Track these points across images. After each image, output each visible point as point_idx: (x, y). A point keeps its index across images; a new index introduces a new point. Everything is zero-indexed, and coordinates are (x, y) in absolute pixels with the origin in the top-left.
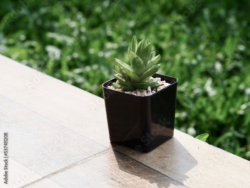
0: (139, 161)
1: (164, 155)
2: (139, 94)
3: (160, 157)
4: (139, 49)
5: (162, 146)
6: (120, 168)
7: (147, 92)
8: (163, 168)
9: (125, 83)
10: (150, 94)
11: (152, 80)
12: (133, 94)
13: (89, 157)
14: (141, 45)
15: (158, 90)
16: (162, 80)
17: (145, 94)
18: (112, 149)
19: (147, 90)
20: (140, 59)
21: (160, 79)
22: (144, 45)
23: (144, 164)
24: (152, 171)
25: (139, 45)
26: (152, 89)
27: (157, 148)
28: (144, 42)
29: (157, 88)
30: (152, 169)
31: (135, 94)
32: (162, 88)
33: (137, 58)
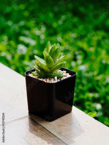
0: (44, 127)
1: (62, 124)
2: (48, 81)
3: (59, 126)
4: (51, 50)
5: (62, 118)
6: (30, 131)
7: (54, 80)
8: (60, 133)
9: (40, 73)
10: (56, 81)
11: (60, 72)
12: (44, 80)
13: (11, 121)
14: (52, 48)
15: (62, 79)
16: (67, 73)
17: (52, 81)
18: (28, 116)
19: (54, 78)
20: (50, 57)
21: (65, 72)
22: (54, 48)
23: (47, 129)
24: (51, 135)
25: (52, 47)
26: (58, 79)
27: (59, 119)
28: (55, 46)
29: (61, 77)
30: (52, 133)
31: (45, 81)
32: (65, 78)
33: (48, 56)
